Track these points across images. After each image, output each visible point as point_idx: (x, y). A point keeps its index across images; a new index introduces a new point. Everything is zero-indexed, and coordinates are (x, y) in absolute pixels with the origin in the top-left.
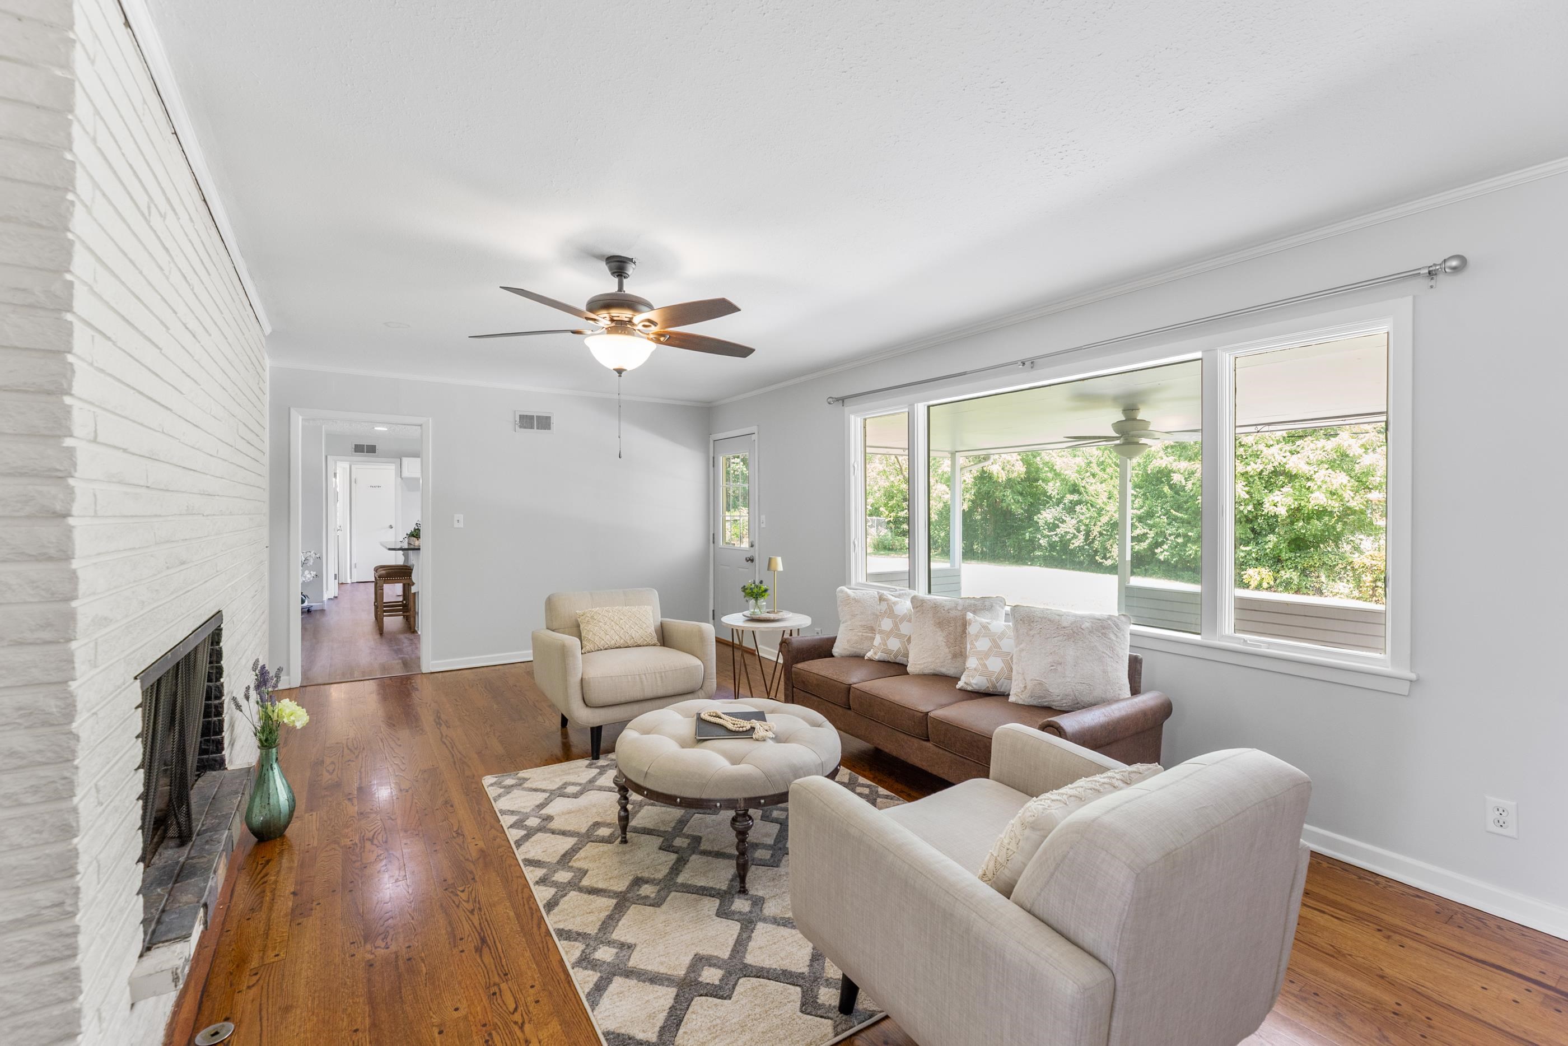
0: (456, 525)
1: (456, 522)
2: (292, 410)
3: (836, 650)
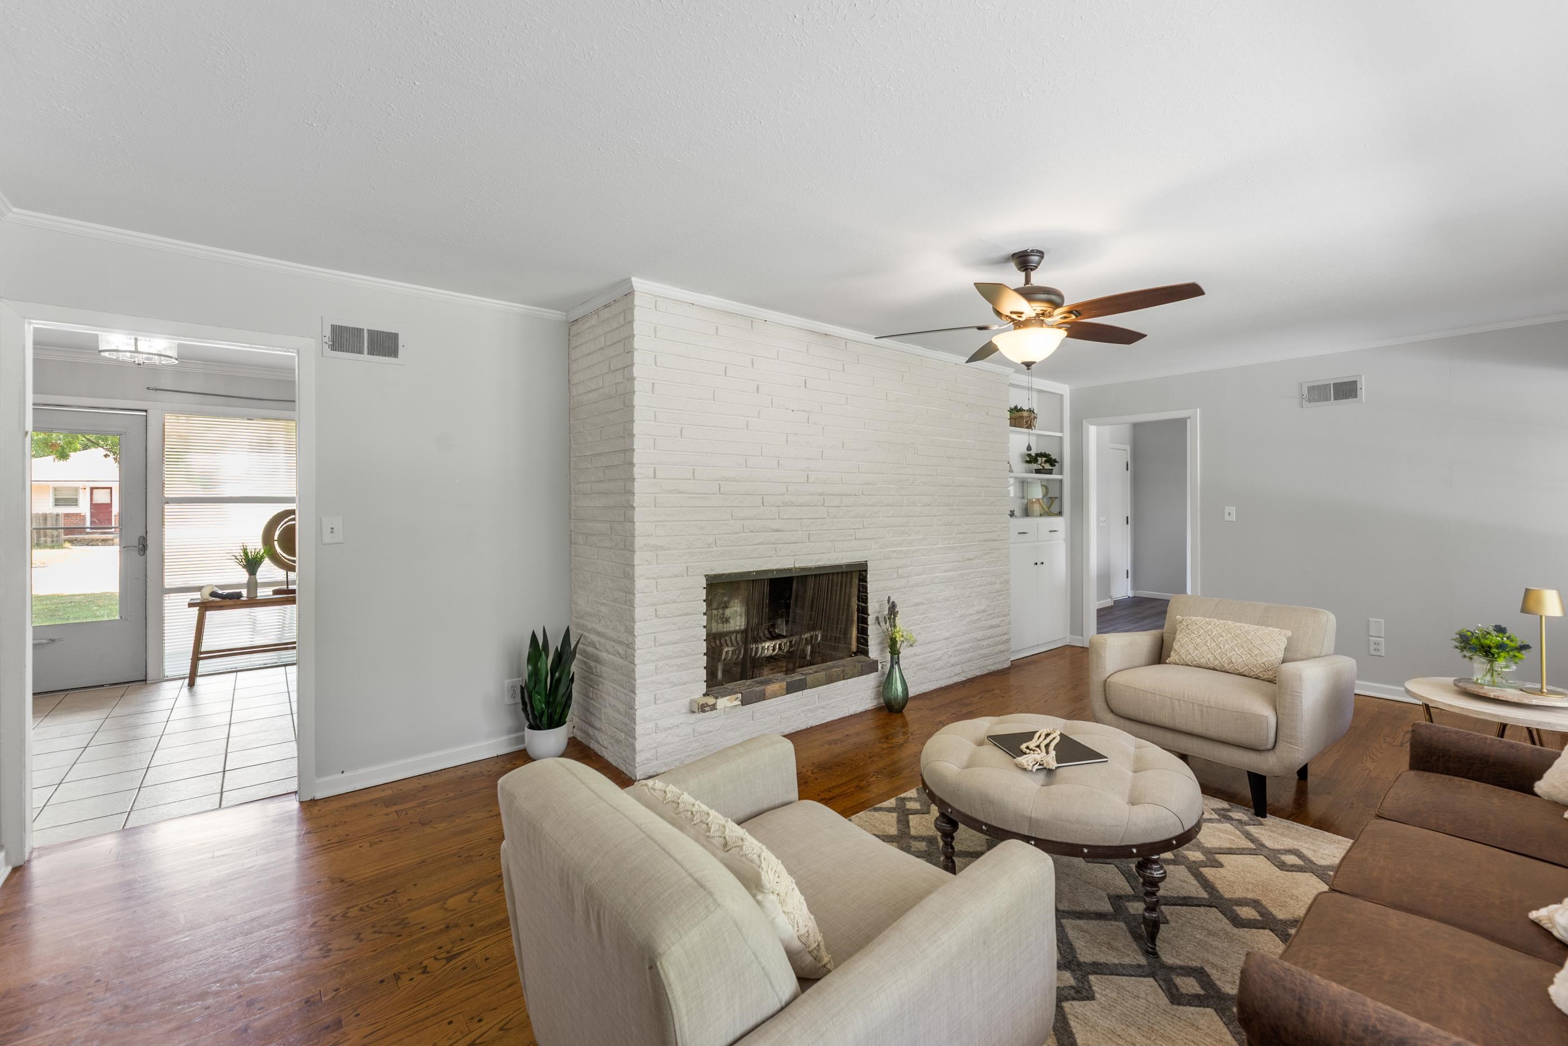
0: (1227, 518)
1: (1227, 515)
2: (1084, 421)
3: (1541, 787)
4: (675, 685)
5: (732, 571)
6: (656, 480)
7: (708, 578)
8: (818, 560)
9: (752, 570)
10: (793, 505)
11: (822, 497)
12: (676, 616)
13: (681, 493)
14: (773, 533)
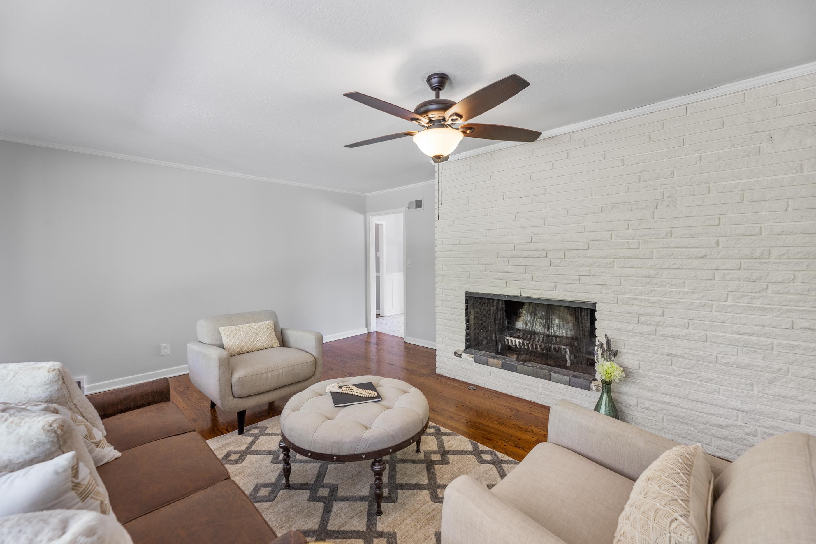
4: (451, 339)
5: (480, 292)
6: (443, 246)
7: (467, 293)
8: (541, 294)
9: (491, 293)
10: (519, 257)
11: (545, 252)
12: (452, 308)
13: (454, 251)
14: (505, 273)
